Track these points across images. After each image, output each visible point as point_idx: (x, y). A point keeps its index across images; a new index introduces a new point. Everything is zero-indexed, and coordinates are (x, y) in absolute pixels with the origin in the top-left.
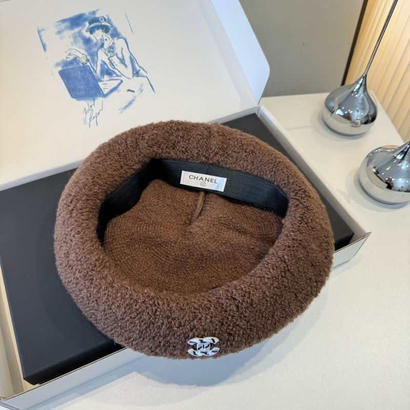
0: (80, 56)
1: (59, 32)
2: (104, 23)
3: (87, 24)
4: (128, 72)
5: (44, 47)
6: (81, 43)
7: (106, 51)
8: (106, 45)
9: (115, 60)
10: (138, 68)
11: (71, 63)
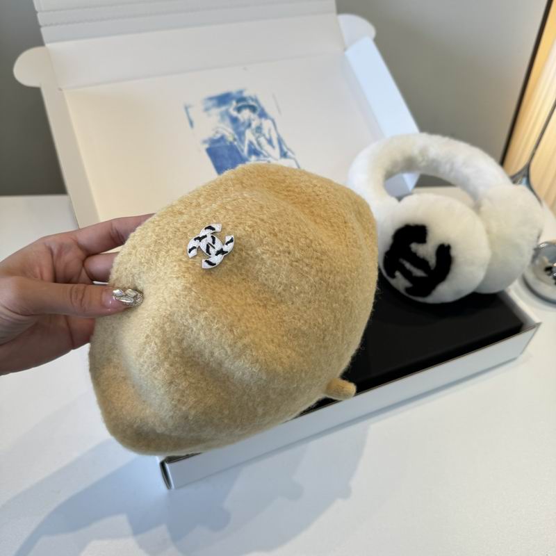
0: (227, 134)
1: (207, 110)
3: (234, 103)
4: (276, 153)
5: (191, 123)
6: (228, 121)
7: (254, 131)
8: (254, 124)
9: (262, 140)
10: (285, 149)
11: (218, 140)
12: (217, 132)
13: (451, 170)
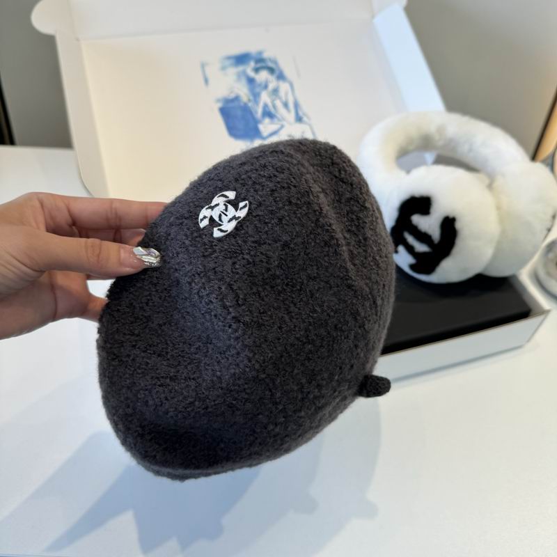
0: (242, 95)
1: (223, 68)
2: (270, 64)
3: (252, 64)
4: (291, 116)
5: (206, 81)
6: (244, 81)
7: (271, 93)
8: (271, 86)
9: (278, 103)
10: (301, 114)
11: (232, 100)
12: (232, 92)
13: (470, 150)
